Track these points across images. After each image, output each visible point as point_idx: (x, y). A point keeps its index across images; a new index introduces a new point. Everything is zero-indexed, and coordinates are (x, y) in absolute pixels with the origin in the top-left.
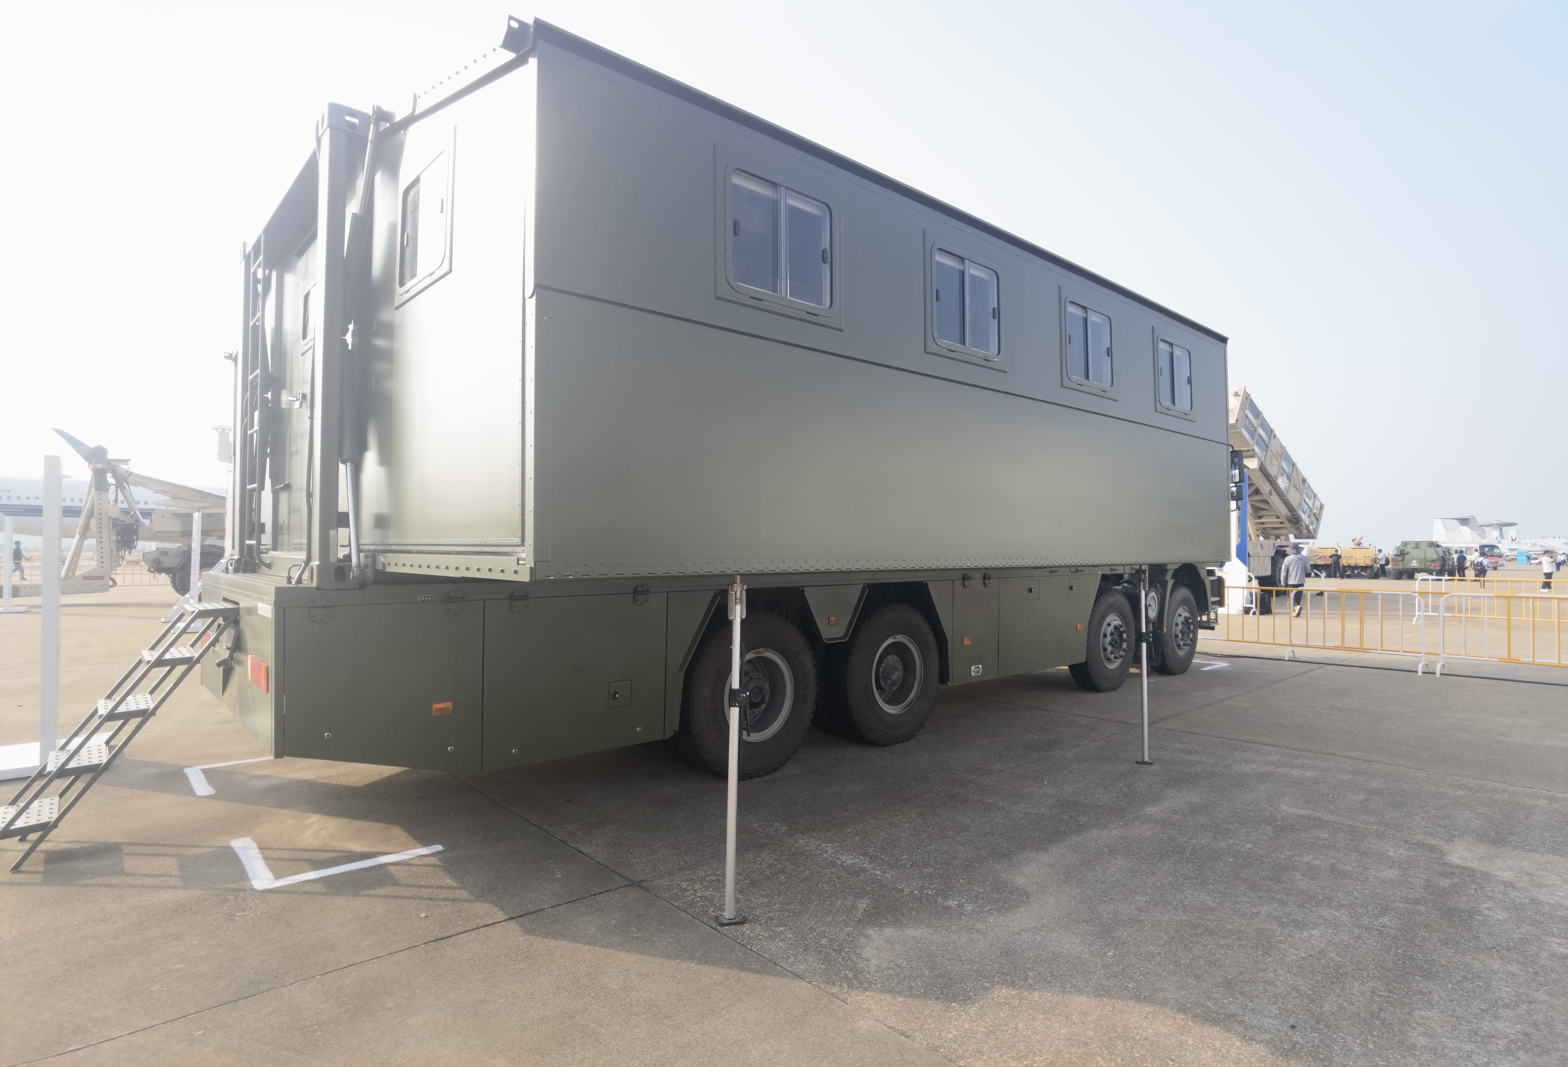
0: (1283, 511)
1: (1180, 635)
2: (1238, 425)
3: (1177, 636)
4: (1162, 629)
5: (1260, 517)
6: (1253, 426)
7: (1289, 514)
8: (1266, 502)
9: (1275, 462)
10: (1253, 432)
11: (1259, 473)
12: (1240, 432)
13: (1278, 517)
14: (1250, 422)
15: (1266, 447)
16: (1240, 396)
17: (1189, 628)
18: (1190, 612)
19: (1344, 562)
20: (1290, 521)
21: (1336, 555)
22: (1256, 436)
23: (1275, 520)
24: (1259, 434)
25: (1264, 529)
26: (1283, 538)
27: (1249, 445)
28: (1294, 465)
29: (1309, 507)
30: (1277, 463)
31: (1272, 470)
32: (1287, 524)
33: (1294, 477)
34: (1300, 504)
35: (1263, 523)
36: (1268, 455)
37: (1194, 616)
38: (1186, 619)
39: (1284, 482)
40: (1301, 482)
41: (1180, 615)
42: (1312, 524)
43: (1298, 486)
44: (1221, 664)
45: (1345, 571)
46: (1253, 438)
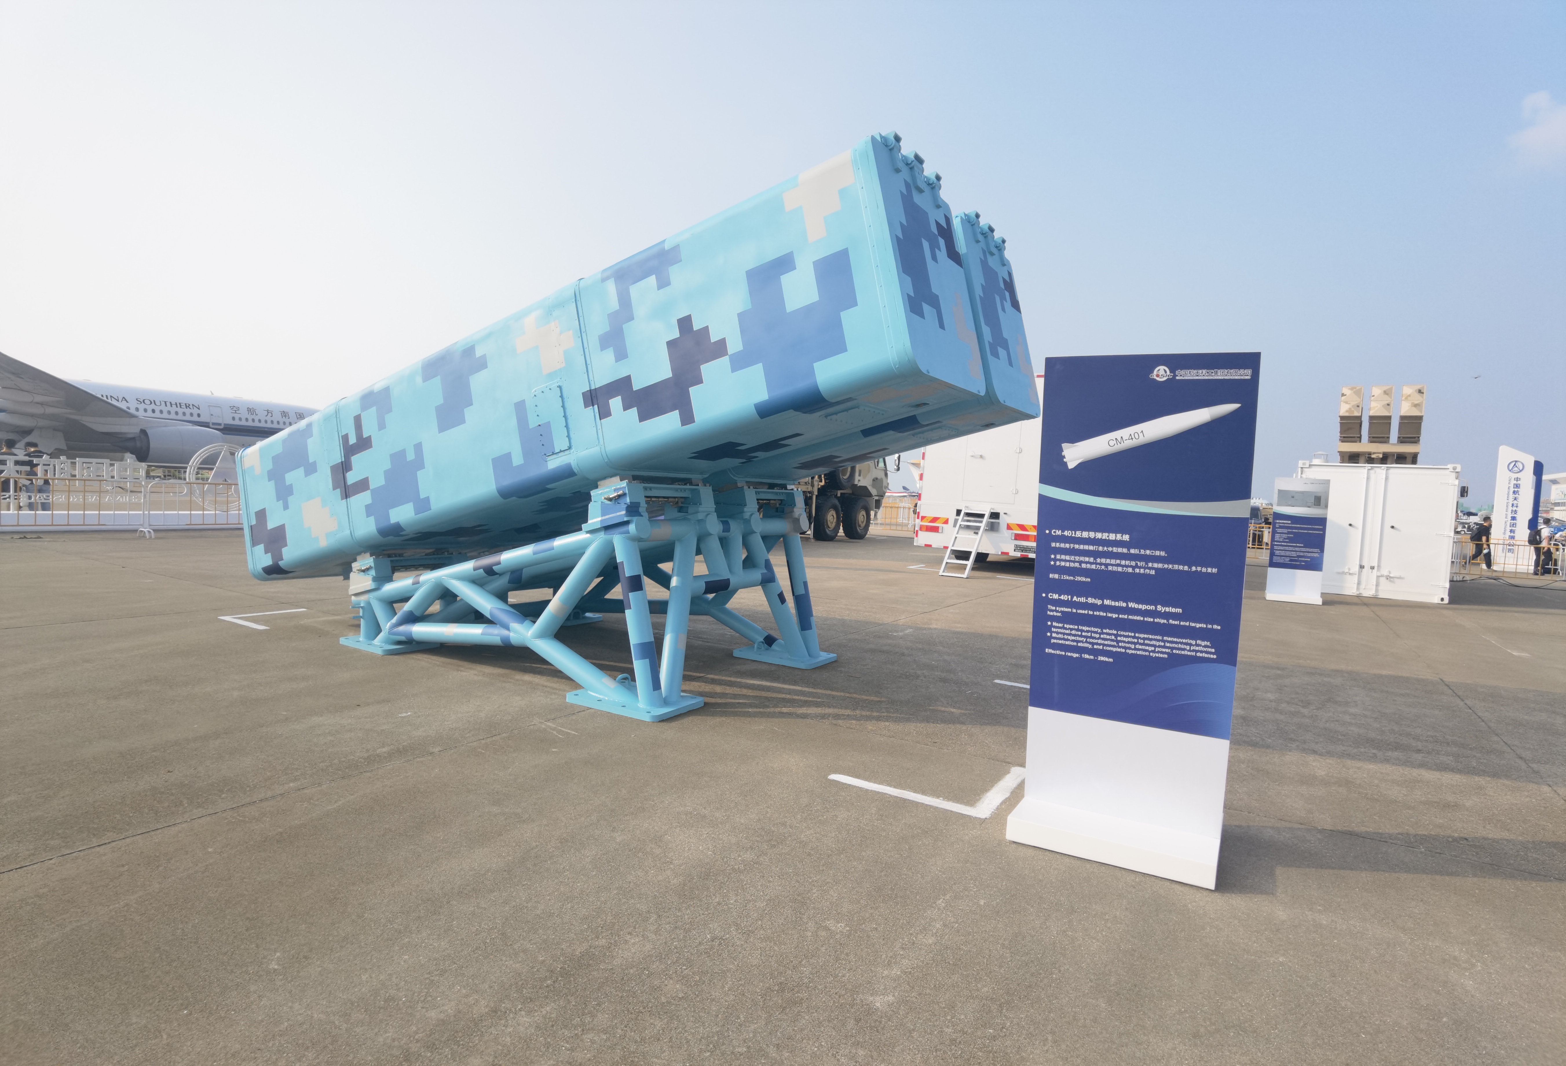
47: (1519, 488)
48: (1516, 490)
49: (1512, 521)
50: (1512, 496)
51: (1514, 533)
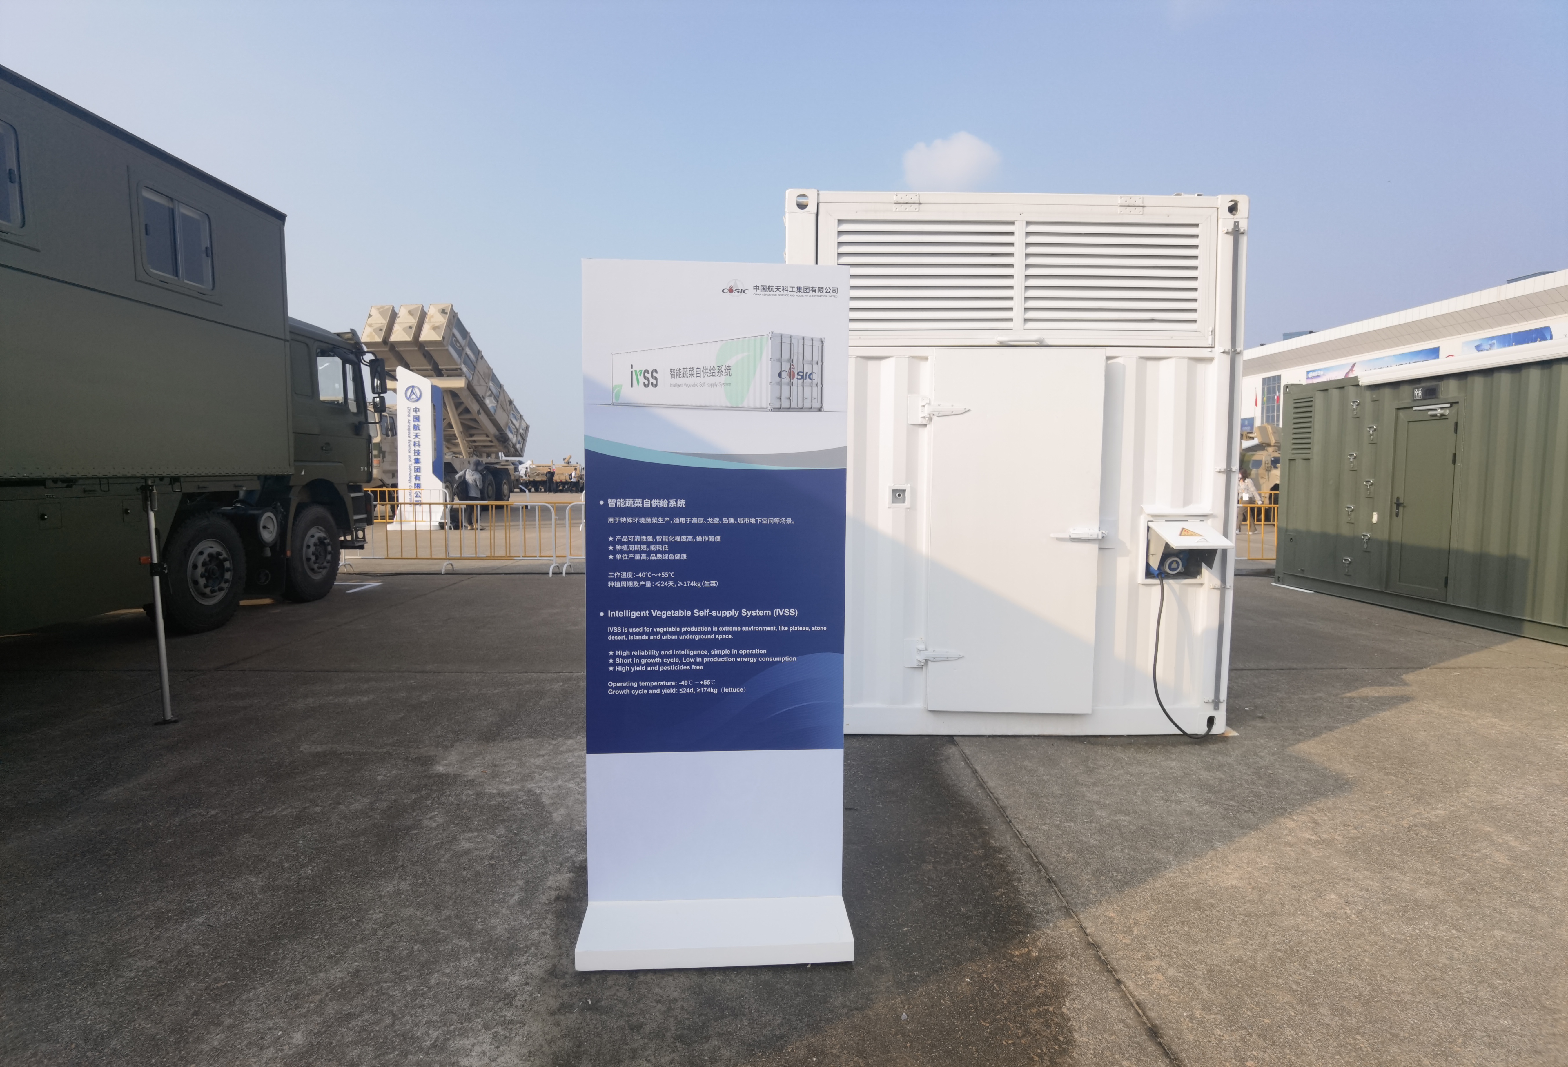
0: (492, 430)
1: (313, 558)
2: (445, 343)
3: (308, 559)
4: (285, 553)
5: (472, 436)
6: (461, 346)
7: (497, 433)
8: (475, 420)
9: (482, 382)
10: (460, 351)
11: (467, 393)
12: (447, 350)
13: (487, 436)
14: (457, 341)
15: (473, 367)
16: (446, 313)
17: (326, 550)
18: (328, 530)
19: (556, 478)
20: (498, 440)
21: (549, 473)
22: (464, 355)
23: (484, 438)
24: (466, 354)
25: (476, 447)
26: (493, 456)
27: (456, 364)
28: (501, 386)
29: (516, 428)
30: (484, 384)
31: (480, 391)
32: (496, 443)
33: (501, 398)
34: (507, 424)
35: (474, 441)
36: (475, 375)
37: (334, 537)
38: (321, 541)
39: (491, 402)
40: (508, 403)
41: (313, 536)
42: (519, 443)
43: (505, 408)
44: (374, 584)
45: (558, 487)
46: (460, 358)
47: (419, 421)
48: (416, 423)
49: (416, 465)
50: (413, 432)
51: (419, 480)
